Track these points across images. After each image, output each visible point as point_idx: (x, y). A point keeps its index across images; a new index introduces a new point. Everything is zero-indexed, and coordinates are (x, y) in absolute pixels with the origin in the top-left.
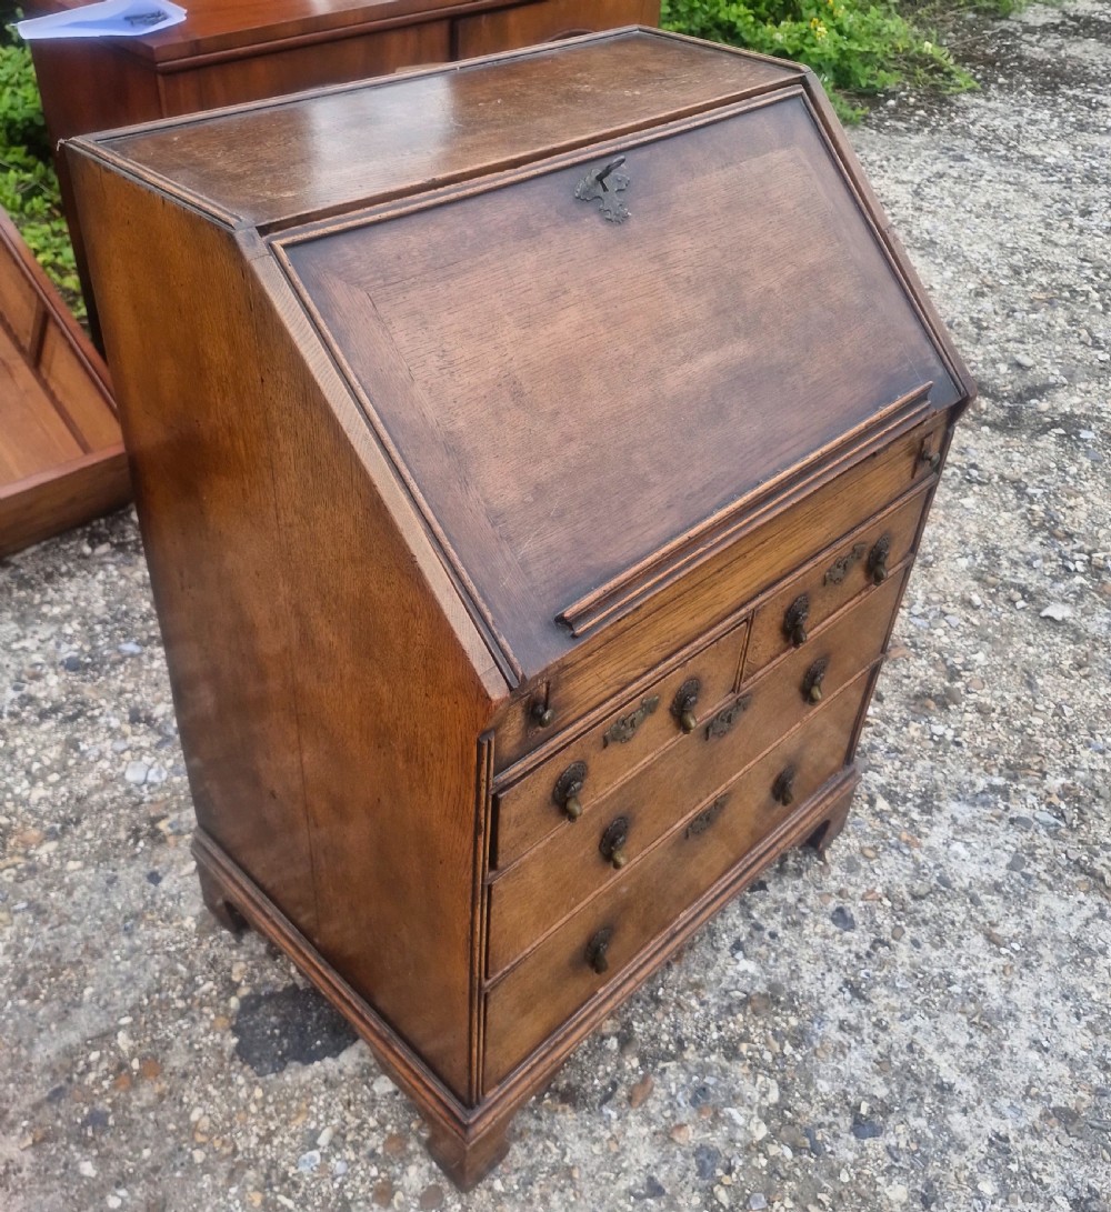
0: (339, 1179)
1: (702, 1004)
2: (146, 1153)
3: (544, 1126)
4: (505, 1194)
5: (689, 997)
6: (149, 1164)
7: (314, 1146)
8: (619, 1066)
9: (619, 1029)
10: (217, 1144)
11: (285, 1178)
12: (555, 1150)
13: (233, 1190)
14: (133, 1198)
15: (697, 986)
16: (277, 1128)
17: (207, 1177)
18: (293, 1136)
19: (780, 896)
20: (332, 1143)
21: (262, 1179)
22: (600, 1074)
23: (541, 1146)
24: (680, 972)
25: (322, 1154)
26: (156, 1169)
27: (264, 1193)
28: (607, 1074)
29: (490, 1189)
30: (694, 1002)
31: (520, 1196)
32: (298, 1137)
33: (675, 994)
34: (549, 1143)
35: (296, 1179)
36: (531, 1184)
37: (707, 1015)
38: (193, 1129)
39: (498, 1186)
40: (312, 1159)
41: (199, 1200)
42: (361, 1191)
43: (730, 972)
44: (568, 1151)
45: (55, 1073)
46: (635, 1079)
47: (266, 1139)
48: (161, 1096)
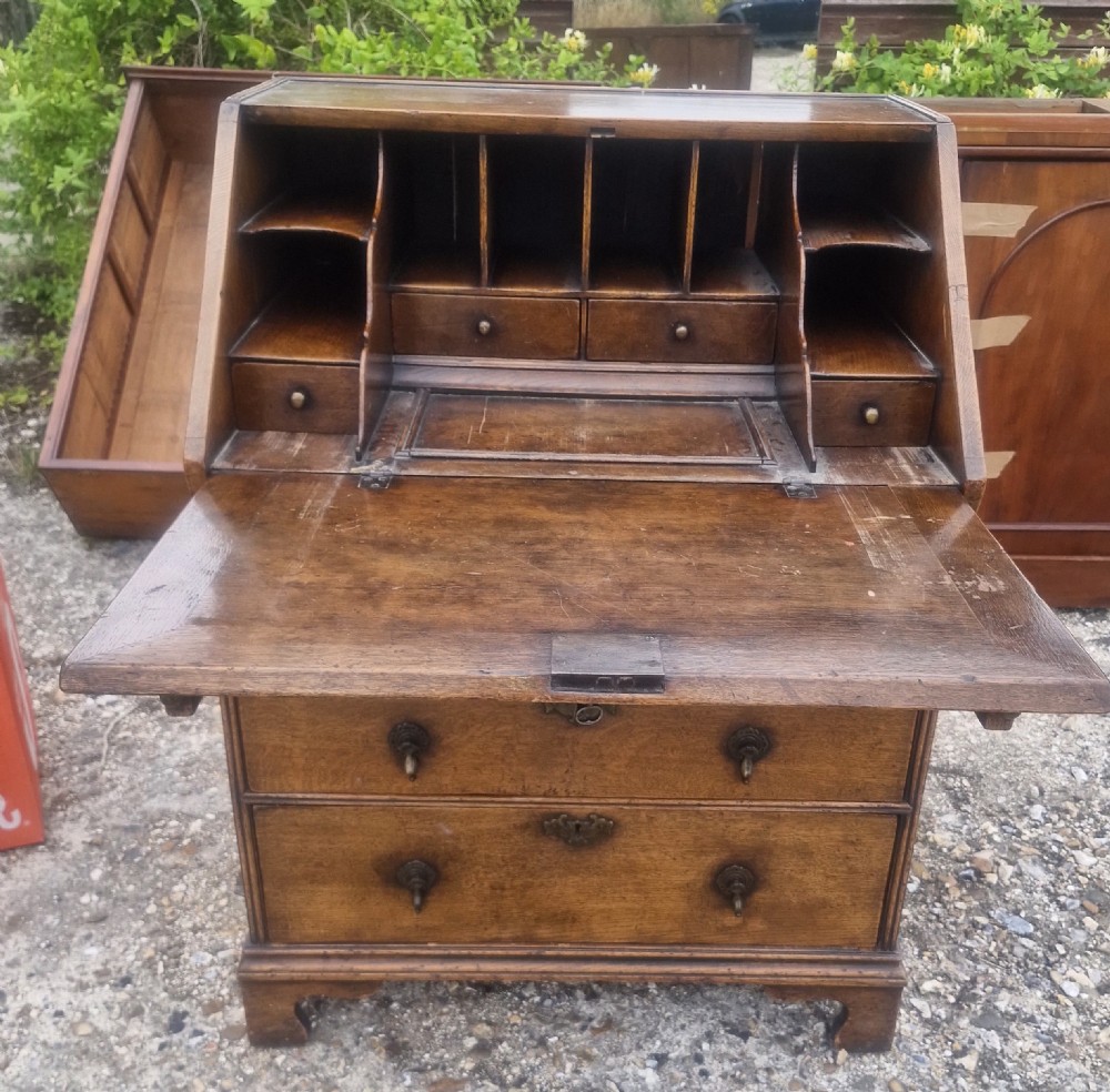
0: (202, 981)
1: (576, 1071)
2: (131, 888)
3: (355, 1050)
4: (277, 1068)
5: (571, 1060)
6: (125, 896)
7: (214, 953)
8: (456, 1060)
9: (488, 1038)
10: (168, 912)
11: (177, 956)
12: (341, 1069)
13: (144, 940)
14: (97, 904)
15: (588, 1057)
16: (210, 929)
17: (141, 923)
18: (211, 939)
19: (752, 1053)
20: (224, 960)
21: (165, 946)
22: (437, 1054)
23: (335, 1059)
24: (587, 1039)
25: (212, 961)
26: (125, 901)
27: (156, 954)
28: (442, 1057)
29: (274, 1057)
30: (569, 1066)
31: (283, 1076)
32: (214, 943)
33: (562, 1050)
34: (342, 1062)
35: (182, 962)
36: (299, 1075)
37: (568, 1081)
38: (168, 893)
39: (280, 1060)
40: (203, 959)
41: (122, 932)
42: (204, 996)
43: (629, 1070)
44: (348, 1077)
45: (145, 818)
46: (456, 1075)
47: (195, 930)
48: (176, 866)
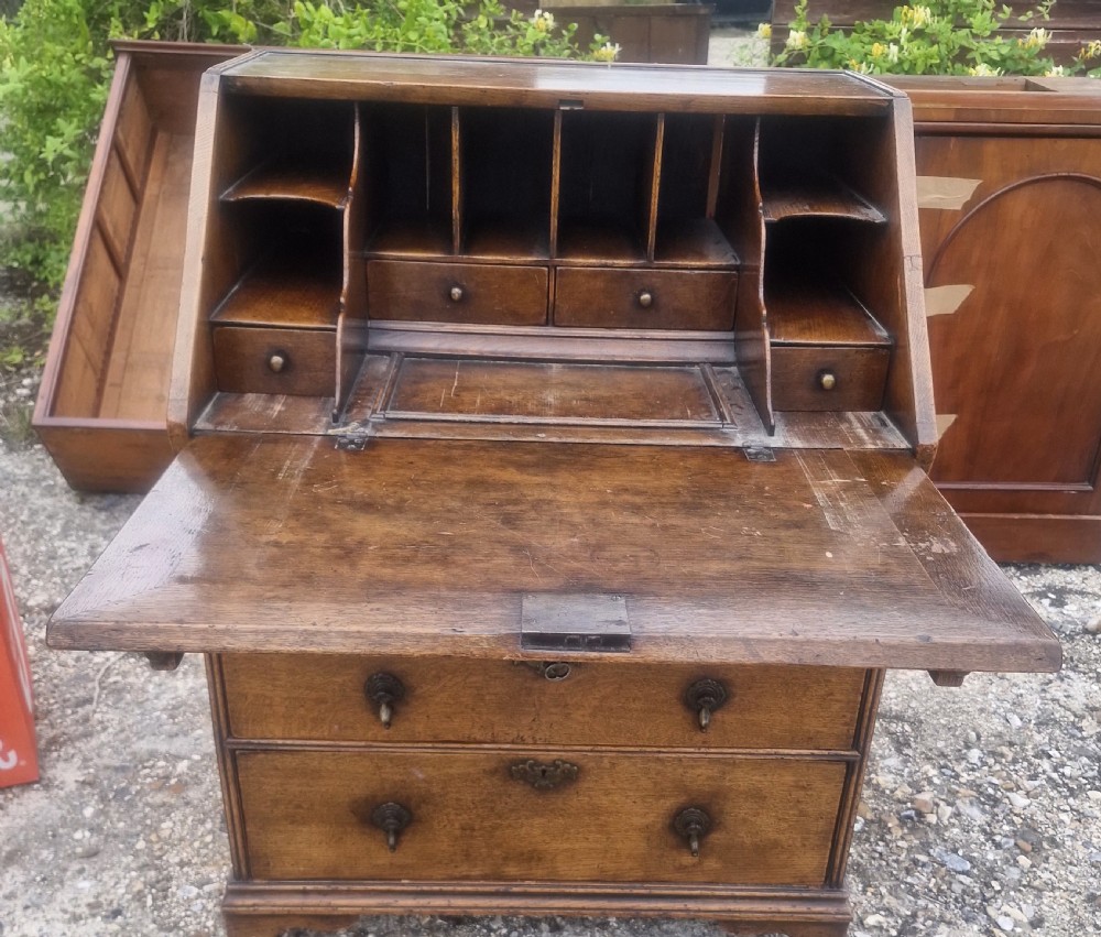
0: (188, 912)
2: (121, 825)
6: (116, 832)
7: (200, 886)
10: (156, 847)
11: (165, 890)
13: (134, 874)
14: (89, 839)
16: (196, 864)
17: (131, 857)
18: (197, 874)
20: (210, 893)
21: (154, 879)
25: (198, 894)
26: (116, 836)
27: (145, 887)
32: (200, 876)
35: (170, 895)
38: (156, 829)
40: (189, 892)
41: (113, 865)
42: (190, 927)
45: (134, 758)
47: (182, 864)
48: (164, 804)
